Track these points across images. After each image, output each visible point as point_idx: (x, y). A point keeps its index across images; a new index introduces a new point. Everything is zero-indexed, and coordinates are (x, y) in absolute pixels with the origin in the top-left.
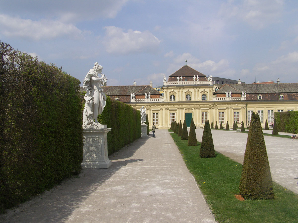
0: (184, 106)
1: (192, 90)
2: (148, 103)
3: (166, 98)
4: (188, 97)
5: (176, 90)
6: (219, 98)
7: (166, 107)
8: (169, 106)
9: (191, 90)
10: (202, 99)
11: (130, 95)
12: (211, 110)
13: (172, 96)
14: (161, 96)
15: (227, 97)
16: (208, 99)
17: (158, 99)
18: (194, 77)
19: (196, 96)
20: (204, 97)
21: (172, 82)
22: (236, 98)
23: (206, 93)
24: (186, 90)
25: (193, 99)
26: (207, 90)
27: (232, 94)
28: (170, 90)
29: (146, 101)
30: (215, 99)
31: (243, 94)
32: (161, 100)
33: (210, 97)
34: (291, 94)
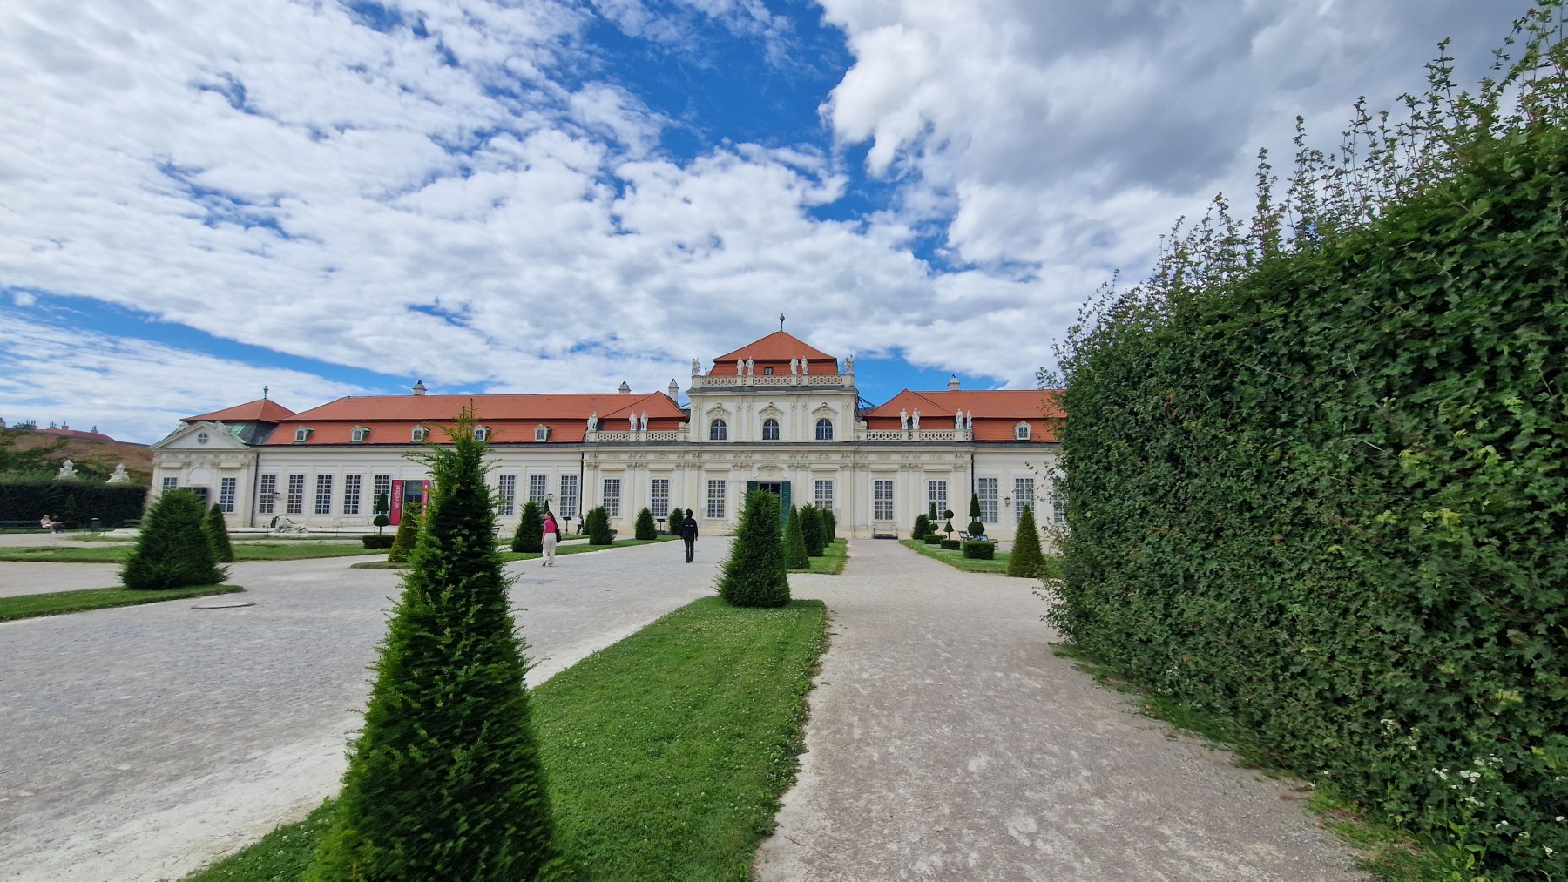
0: (757, 457)
1: (783, 405)
2: (638, 444)
3: (699, 429)
4: (771, 428)
5: (730, 405)
6: (877, 432)
7: (695, 461)
8: (706, 457)
9: (779, 404)
10: (819, 435)
11: (586, 420)
12: (847, 474)
13: (718, 428)
14: (681, 425)
15: (905, 426)
16: (839, 435)
17: (672, 432)
18: (794, 363)
19: (797, 422)
20: (824, 429)
21: (720, 379)
22: (940, 431)
23: (829, 416)
24: (763, 404)
25: (784, 436)
26: (835, 405)
27: (921, 418)
28: (710, 405)
29: (633, 438)
30: (863, 437)
31: (960, 420)
32: (680, 438)
33: (845, 427)
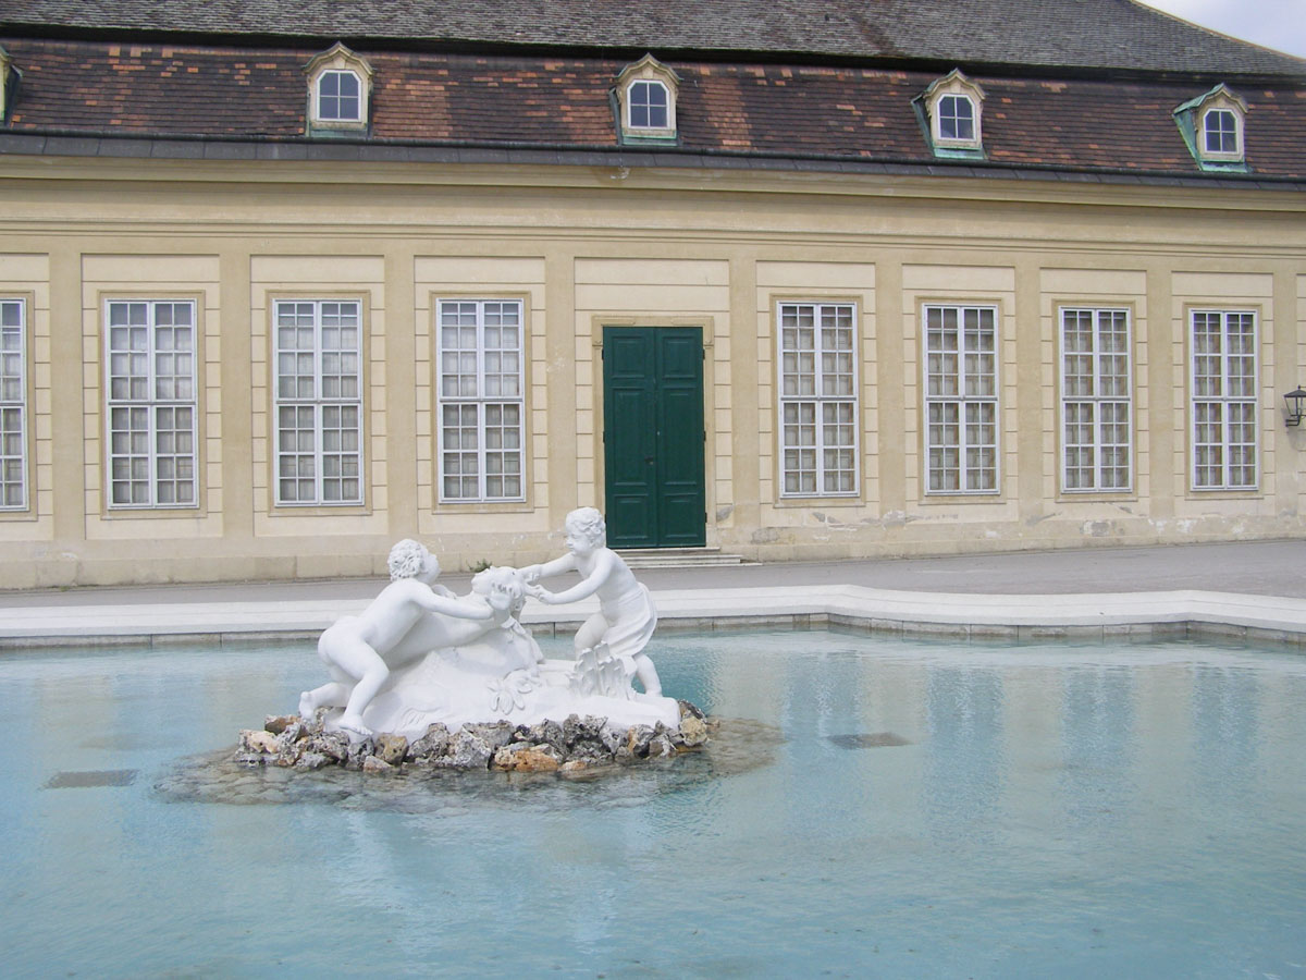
34: (512, 71)
